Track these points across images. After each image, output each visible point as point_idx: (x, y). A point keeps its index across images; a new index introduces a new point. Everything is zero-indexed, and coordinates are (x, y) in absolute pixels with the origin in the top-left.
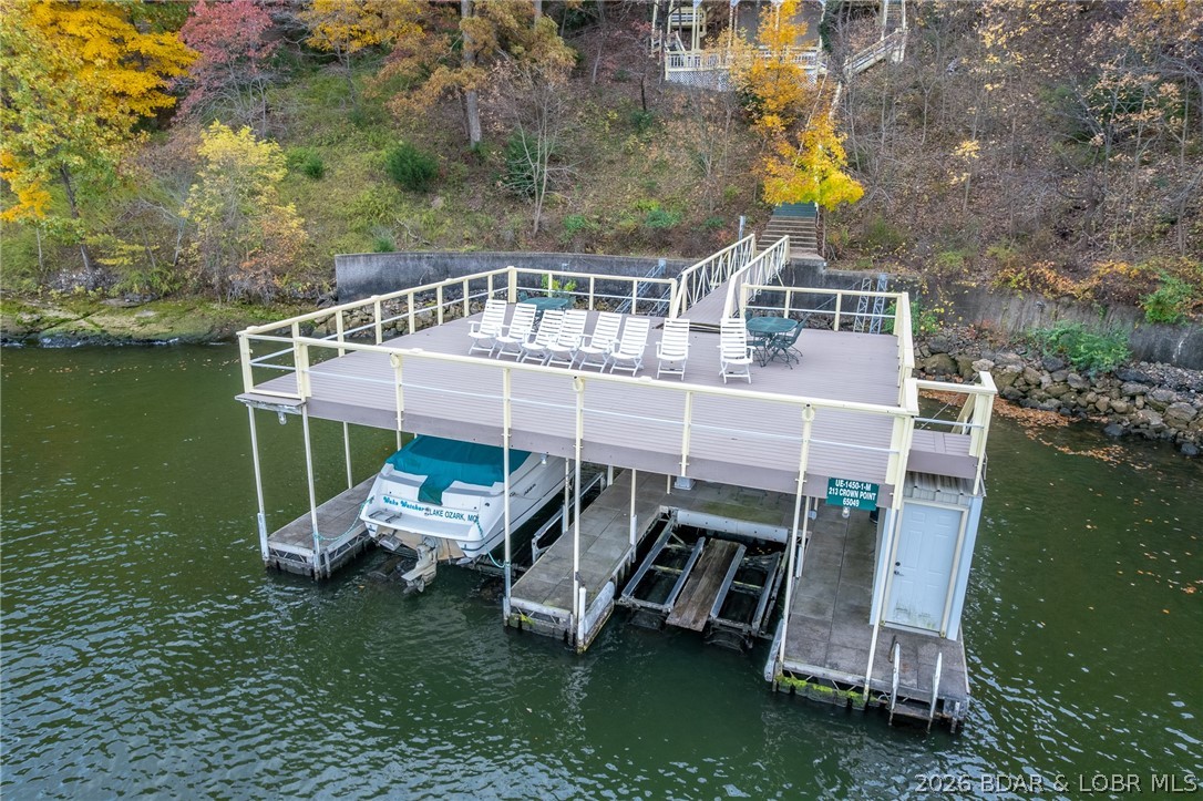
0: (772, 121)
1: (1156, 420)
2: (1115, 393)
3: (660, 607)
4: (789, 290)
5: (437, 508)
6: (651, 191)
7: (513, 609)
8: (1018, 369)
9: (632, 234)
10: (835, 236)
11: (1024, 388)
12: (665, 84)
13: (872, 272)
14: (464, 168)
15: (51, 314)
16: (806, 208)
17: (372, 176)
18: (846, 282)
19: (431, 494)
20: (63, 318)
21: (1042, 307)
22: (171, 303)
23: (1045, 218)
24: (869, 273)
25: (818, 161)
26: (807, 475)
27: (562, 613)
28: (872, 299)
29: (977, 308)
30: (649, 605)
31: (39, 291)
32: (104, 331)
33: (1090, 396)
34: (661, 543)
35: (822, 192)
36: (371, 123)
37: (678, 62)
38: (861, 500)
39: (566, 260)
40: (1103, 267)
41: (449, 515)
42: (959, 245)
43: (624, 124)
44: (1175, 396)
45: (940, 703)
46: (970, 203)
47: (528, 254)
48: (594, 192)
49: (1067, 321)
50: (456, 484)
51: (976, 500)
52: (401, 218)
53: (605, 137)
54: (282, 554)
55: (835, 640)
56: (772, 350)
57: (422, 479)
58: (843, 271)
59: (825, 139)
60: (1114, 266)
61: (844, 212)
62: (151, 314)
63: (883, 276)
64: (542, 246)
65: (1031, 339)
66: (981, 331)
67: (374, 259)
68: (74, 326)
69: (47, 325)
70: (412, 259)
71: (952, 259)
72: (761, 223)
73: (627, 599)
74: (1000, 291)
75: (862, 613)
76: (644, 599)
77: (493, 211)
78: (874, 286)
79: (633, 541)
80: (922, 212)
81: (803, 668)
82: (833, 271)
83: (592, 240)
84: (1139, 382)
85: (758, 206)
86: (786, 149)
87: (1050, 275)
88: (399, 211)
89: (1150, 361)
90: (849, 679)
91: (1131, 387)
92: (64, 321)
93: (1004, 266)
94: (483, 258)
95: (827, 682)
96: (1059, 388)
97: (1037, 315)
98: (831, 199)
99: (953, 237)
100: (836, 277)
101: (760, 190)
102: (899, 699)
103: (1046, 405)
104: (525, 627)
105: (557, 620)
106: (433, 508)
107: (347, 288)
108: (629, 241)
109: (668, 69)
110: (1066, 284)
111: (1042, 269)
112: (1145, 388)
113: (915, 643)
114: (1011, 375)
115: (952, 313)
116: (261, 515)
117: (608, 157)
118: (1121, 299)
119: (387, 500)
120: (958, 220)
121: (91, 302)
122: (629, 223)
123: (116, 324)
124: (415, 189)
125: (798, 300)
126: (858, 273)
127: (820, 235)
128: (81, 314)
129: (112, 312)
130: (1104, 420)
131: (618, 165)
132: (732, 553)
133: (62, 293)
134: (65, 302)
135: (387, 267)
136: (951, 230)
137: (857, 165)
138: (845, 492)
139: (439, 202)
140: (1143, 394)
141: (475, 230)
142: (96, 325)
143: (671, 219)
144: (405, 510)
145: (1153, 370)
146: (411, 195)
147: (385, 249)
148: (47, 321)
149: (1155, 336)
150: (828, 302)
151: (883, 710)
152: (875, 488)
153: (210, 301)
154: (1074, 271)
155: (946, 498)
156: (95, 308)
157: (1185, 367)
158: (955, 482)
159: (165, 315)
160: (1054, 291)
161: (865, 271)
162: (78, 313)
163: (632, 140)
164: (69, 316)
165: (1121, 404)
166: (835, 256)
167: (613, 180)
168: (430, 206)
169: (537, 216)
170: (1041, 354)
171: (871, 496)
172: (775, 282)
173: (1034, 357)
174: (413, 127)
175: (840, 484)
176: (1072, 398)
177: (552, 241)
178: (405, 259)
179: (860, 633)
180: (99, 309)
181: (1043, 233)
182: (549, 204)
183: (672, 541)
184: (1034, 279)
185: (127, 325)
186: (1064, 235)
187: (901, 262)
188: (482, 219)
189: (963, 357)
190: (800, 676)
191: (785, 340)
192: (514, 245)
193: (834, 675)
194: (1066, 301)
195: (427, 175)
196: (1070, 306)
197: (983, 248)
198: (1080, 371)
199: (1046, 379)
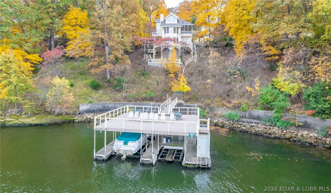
0: (172, 75)
1: (245, 128)
2: (238, 124)
3: (165, 159)
4: (179, 108)
5: (127, 146)
6: (148, 88)
7: (142, 160)
8: (222, 121)
9: (145, 98)
10: (186, 97)
11: (223, 125)
12: (148, 66)
13: (194, 104)
14: (106, 84)
15: (8, 119)
16: (180, 92)
17: (85, 86)
18: (189, 106)
19: (126, 143)
20: (11, 120)
21: (225, 109)
22: (37, 116)
23: (224, 93)
24: (193, 104)
25: (182, 83)
26: (186, 133)
27: (150, 160)
28: (194, 109)
29: (214, 110)
30: (163, 159)
31: (3, 114)
32: (23, 123)
33: (234, 125)
34: (162, 151)
35: (183, 89)
36: (83, 74)
37: (150, 61)
38: (193, 135)
39: (131, 104)
40: (234, 102)
41: (129, 147)
42: (209, 98)
43: (141, 74)
44: (247, 124)
45: (207, 165)
46: (211, 90)
47: (123, 103)
48: (136, 89)
49: (229, 111)
50: (130, 142)
51: (209, 136)
52: (93, 96)
53: (137, 78)
54: (98, 156)
55: (192, 159)
56: (178, 118)
57: (124, 141)
58: (188, 104)
59: (183, 79)
60: (235, 101)
61: (188, 93)
62: (34, 118)
63: (196, 105)
64: (125, 101)
65: (224, 116)
66: (215, 114)
67: (88, 105)
68: (15, 122)
69: (7, 122)
70: (97, 104)
71: (208, 101)
72: (171, 95)
73: (159, 158)
74: (217, 107)
75: (196, 156)
76: (162, 158)
77: (113, 94)
78: (194, 106)
79: (158, 150)
80: (202, 92)
81: (188, 163)
82: (186, 104)
83: (136, 100)
84: (242, 122)
85: (170, 91)
86: (176, 81)
87: (225, 103)
88: (92, 94)
89: (243, 118)
90: (195, 163)
91: (240, 123)
92: (11, 121)
93: (217, 102)
94: (113, 104)
95: (191, 164)
96: (229, 124)
97: (224, 111)
98: (185, 91)
99: (208, 97)
100: (187, 105)
101: (171, 88)
102: (202, 165)
103: (227, 127)
104: (144, 163)
105: (149, 161)
106: (126, 146)
107: (82, 111)
108: (144, 99)
109: (149, 62)
110: (228, 105)
111: (224, 102)
112: (243, 123)
113: (203, 159)
114: (221, 122)
115: (209, 111)
116: (95, 150)
117: (138, 82)
118: (237, 107)
119: (117, 145)
120: (209, 93)
121: (18, 116)
122: (144, 96)
123: (26, 121)
124: (96, 89)
125: (181, 109)
126: (191, 104)
127: (183, 97)
128: (16, 119)
129: (24, 118)
130: (237, 129)
131: (140, 83)
132: (174, 152)
133: (9, 114)
134: (11, 117)
135: (91, 106)
136: (208, 95)
137: (189, 83)
138: (191, 135)
139: (101, 92)
140: (242, 124)
141: (110, 98)
142: (21, 122)
143: (153, 95)
144: (121, 147)
145: (244, 120)
146: (95, 90)
147: (91, 102)
148: (7, 121)
149: (243, 114)
150: (186, 110)
151: (200, 167)
152: (195, 134)
153: (48, 115)
154: (229, 102)
155: (205, 136)
156: (19, 117)
157: (249, 119)
158: (206, 134)
159: (38, 119)
160: (226, 106)
161: (192, 104)
162: (15, 119)
163: (143, 78)
164: (13, 120)
165: (239, 126)
166: (186, 101)
167: (139, 87)
168: (99, 93)
169: (124, 95)
170: (226, 118)
171: (194, 135)
172: (176, 107)
173: (225, 119)
174: (93, 75)
175: (190, 133)
176: (231, 126)
177: (127, 100)
178: (95, 104)
179: (196, 158)
180: (21, 118)
181: (224, 96)
182: (126, 92)
183: (164, 151)
184: (223, 104)
185: (29, 121)
186: (228, 96)
187: (199, 102)
188: (111, 95)
189: (212, 120)
190: (188, 164)
191: (180, 116)
192: (119, 101)
193: (192, 163)
194: (229, 108)
195: (99, 86)
196: (229, 109)
197: (214, 98)
198: (232, 121)
199: (227, 123)
